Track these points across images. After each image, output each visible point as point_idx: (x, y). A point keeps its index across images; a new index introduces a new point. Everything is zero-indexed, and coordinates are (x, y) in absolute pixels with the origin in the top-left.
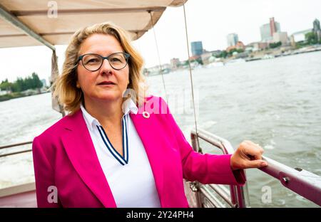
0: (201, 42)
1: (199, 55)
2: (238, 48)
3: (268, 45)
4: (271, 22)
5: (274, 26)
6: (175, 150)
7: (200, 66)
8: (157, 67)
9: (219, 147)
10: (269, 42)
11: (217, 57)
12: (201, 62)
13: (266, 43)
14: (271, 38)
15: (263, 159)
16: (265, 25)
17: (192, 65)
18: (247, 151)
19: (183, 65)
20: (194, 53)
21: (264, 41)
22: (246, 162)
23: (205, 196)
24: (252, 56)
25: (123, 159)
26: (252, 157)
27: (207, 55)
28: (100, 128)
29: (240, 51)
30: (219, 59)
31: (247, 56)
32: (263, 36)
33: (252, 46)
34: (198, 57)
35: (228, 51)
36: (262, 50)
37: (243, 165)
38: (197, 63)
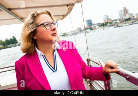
0: (91, 20)
1: (90, 26)
2: (109, 22)
3: (124, 20)
4: (124, 9)
5: (126, 11)
6: (78, 65)
7: (92, 31)
8: (71, 32)
9: (99, 64)
10: (124, 18)
11: (99, 26)
12: (91, 29)
13: (123, 19)
14: (125, 16)
15: (117, 68)
16: (121, 11)
17: (87, 30)
18: (110, 65)
19: (83, 31)
20: (88, 25)
21: (121, 18)
22: (109, 70)
23: (94, 87)
24: (117, 25)
25: (54, 69)
26: (112, 68)
27: (95, 26)
28: (44, 56)
29: (110, 23)
30: (100, 27)
31: (115, 25)
32: (120, 16)
33: (116, 20)
34: (90, 27)
35: (105, 23)
36: (121, 22)
37: (108, 71)
38: (90, 29)
